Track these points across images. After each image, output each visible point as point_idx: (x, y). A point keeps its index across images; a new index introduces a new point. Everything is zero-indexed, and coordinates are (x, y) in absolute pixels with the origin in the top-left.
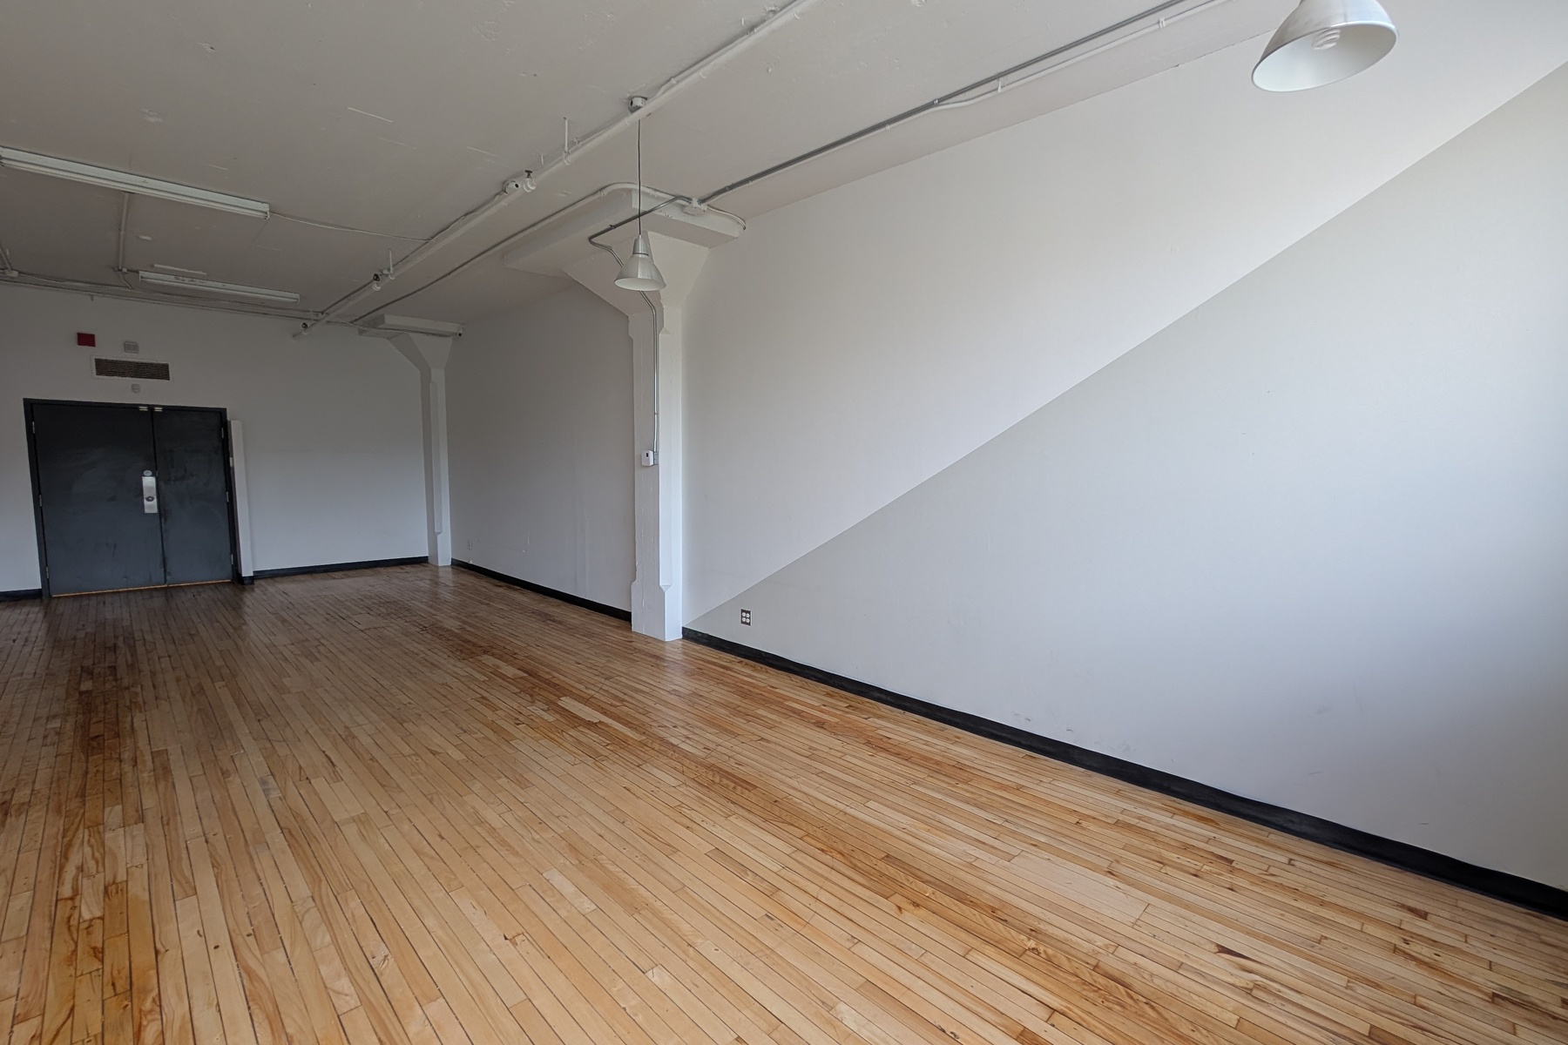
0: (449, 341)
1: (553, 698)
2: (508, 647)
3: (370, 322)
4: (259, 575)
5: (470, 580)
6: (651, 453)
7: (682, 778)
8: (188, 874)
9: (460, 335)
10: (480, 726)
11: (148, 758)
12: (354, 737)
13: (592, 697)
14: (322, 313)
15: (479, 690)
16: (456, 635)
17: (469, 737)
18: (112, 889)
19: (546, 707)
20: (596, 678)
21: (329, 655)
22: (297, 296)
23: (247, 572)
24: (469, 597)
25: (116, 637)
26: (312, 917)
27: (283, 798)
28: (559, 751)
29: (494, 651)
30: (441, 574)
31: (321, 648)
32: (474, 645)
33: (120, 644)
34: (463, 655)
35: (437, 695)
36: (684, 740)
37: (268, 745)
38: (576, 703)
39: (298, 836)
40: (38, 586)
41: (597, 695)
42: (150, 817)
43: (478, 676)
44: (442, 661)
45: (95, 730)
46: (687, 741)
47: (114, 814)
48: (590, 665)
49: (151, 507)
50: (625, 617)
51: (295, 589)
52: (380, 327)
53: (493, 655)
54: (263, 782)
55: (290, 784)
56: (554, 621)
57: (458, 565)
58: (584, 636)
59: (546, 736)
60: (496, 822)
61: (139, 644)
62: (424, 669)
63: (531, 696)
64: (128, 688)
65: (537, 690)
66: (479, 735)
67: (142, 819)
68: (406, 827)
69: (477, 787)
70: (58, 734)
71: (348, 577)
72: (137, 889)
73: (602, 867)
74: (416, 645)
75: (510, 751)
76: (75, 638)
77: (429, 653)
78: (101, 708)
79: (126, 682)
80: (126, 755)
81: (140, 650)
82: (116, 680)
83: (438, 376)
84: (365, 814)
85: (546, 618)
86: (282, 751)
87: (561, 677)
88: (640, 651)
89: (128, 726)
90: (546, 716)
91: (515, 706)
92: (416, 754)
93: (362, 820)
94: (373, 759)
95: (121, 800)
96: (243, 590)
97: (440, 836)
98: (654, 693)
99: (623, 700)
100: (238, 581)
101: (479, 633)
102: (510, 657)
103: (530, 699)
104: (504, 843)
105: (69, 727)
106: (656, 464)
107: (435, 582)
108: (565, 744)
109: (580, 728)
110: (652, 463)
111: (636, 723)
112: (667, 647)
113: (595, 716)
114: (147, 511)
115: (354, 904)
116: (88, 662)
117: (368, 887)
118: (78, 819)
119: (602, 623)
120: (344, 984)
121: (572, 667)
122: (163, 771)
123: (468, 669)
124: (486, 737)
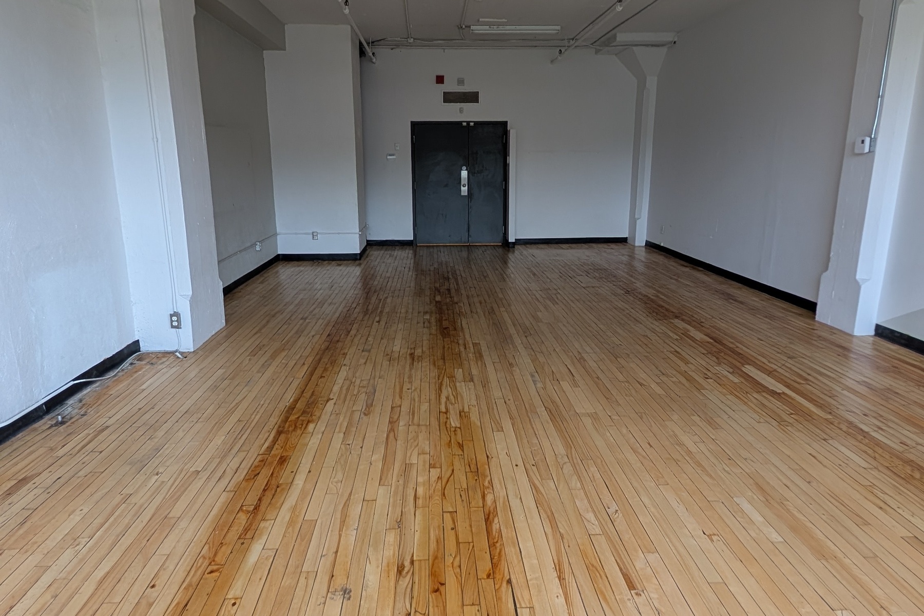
0: (664, 50)
1: (738, 364)
2: (696, 316)
3: (605, 42)
4: (519, 242)
5: (660, 259)
6: (867, 140)
7: (875, 463)
8: (498, 418)
9: (675, 42)
10: (674, 372)
11: (471, 345)
12: (585, 360)
13: (775, 370)
14: (573, 39)
15: (673, 346)
16: (652, 301)
17: (666, 379)
18: (463, 414)
19: (731, 370)
20: (779, 355)
21: (564, 301)
22: (558, 28)
23: (511, 239)
24: (661, 273)
25: (448, 272)
26: (568, 469)
27: (544, 388)
28: (745, 408)
29: (684, 317)
30: (636, 252)
31: (559, 296)
32: (667, 310)
33: (451, 277)
34: (658, 317)
35: (640, 343)
36: (876, 429)
37: (533, 353)
38: (759, 373)
39: (555, 415)
40: (412, 239)
41: (779, 370)
42: (475, 379)
43: (671, 334)
44: (643, 318)
45: (445, 324)
46: (880, 431)
47: (459, 373)
48: (772, 343)
49: (464, 191)
50: (810, 307)
51: (539, 253)
52: (612, 45)
53: (683, 320)
54: (532, 376)
55: (547, 380)
56: (736, 300)
57: (651, 246)
58: (766, 317)
59: (732, 393)
60: (693, 448)
61: (459, 278)
62: (629, 322)
63: (717, 358)
64: (457, 303)
65: (722, 354)
66: (674, 379)
67: (472, 380)
68: (624, 431)
69: (675, 417)
70: (429, 322)
71: (572, 248)
72: (474, 417)
73: (788, 511)
74: (622, 303)
75: (701, 398)
76: (430, 270)
77: (632, 310)
78: (446, 312)
79: (456, 299)
80: (461, 342)
81: (460, 282)
82: (451, 297)
83: (652, 83)
84: (596, 413)
85: (729, 297)
86: (542, 359)
87: (744, 348)
88: (825, 340)
89: (459, 325)
90: (731, 377)
91: (704, 363)
92: (628, 382)
93: (594, 417)
94: (598, 378)
95: (461, 365)
96: (508, 251)
97: (649, 444)
98: (840, 380)
99: (806, 380)
100: (507, 245)
101: (671, 302)
102: (698, 325)
103: (716, 360)
104: (699, 465)
105: (433, 320)
106: (872, 151)
107: (632, 257)
108: (749, 403)
109: (764, 394)
110: (867, 150)
111: (822, 402)
112: (854, 340)
113: (780, 388)
114: (462, 194)
115: (593, 469)
116: (437, 285)
117: (602, 462)
118: (443, 372)
119: (783, 309)
120: (590, 516)
121: (754, 342)
122: (479, 356)
123: (663, 328)
124: (680, 382)
